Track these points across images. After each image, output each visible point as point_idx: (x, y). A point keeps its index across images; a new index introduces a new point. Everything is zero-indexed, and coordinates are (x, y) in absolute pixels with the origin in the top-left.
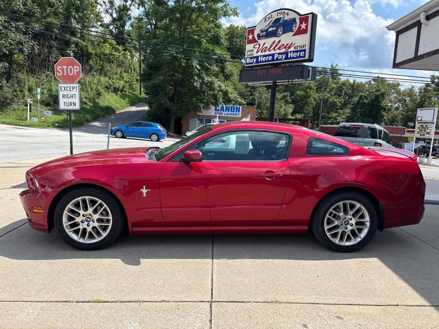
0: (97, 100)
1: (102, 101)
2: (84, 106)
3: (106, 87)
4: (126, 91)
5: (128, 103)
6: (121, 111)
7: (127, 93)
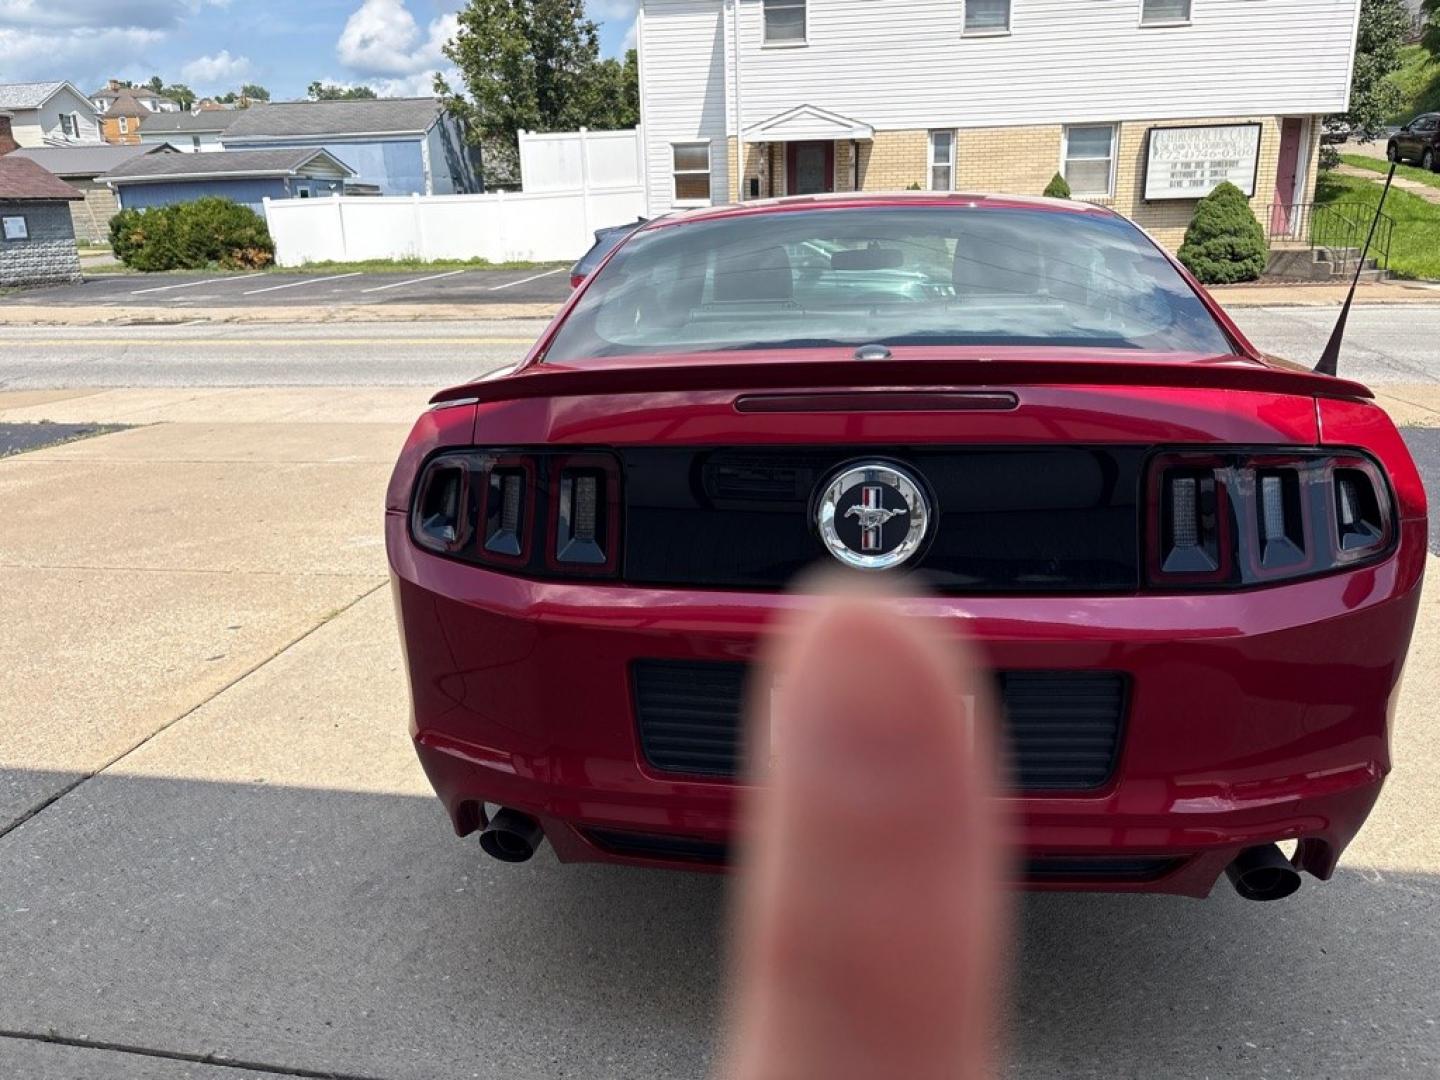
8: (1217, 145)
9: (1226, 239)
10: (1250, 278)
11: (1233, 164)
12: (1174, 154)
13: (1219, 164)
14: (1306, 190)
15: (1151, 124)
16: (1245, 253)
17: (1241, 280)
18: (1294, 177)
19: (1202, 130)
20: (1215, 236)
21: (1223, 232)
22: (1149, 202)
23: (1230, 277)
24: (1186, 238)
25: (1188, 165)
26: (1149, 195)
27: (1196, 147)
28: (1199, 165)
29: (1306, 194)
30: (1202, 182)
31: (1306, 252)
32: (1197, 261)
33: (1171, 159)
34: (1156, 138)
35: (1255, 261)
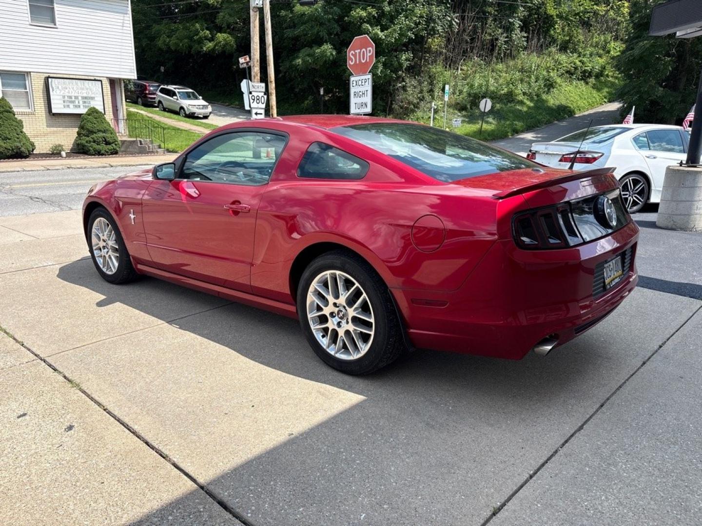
0: (544, 97)
1: (553, 98)
2: (518, 107)
3: (567, 72)
4: (607, 76)
5: (605, 98)
6: (586, 113)
7: (610, 79)
8: (83, 89)
9: (101, 134)
10: (115, 153)
11: (93, 98)
12: (63, 92)
13: (86, 98)
14: (123, 113)
15: (47, 75)
16: (111, 141)
17: (112, 154)
18: (116, 106)
19: (74, 81)
20: (95, 133)
21: (99, 131)
22: (54, 114)
23: (107, 152)
24: (78, 133)
25: (71, 97)
26: (54, 111)
27: (73, 88)
28: (76, 97)
29: (123, 115)
30: (79, 106)
31: (134, 141)
32: (89, 145)
33: (61, 94)
34: (51, 82)
35: (116, 145)
